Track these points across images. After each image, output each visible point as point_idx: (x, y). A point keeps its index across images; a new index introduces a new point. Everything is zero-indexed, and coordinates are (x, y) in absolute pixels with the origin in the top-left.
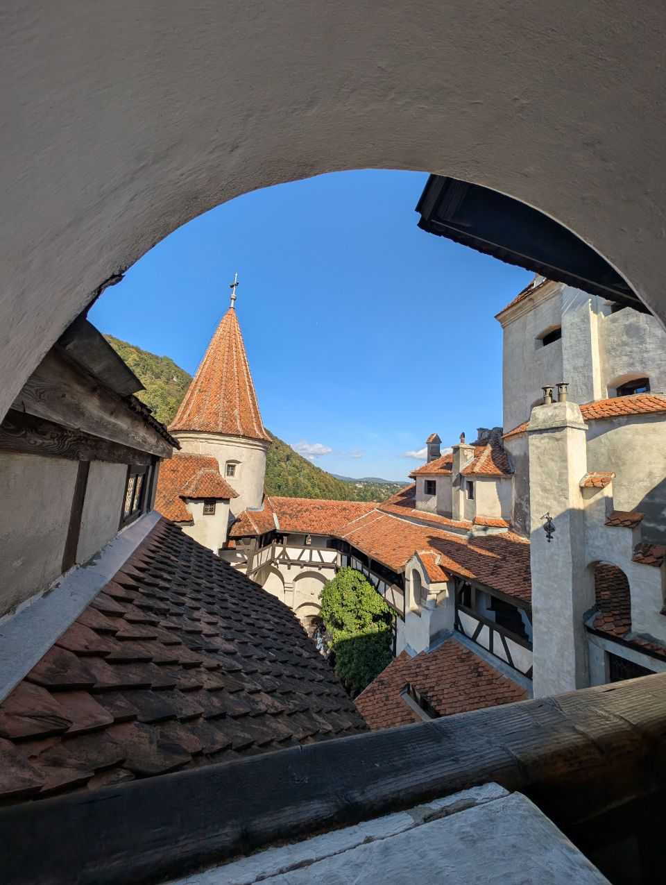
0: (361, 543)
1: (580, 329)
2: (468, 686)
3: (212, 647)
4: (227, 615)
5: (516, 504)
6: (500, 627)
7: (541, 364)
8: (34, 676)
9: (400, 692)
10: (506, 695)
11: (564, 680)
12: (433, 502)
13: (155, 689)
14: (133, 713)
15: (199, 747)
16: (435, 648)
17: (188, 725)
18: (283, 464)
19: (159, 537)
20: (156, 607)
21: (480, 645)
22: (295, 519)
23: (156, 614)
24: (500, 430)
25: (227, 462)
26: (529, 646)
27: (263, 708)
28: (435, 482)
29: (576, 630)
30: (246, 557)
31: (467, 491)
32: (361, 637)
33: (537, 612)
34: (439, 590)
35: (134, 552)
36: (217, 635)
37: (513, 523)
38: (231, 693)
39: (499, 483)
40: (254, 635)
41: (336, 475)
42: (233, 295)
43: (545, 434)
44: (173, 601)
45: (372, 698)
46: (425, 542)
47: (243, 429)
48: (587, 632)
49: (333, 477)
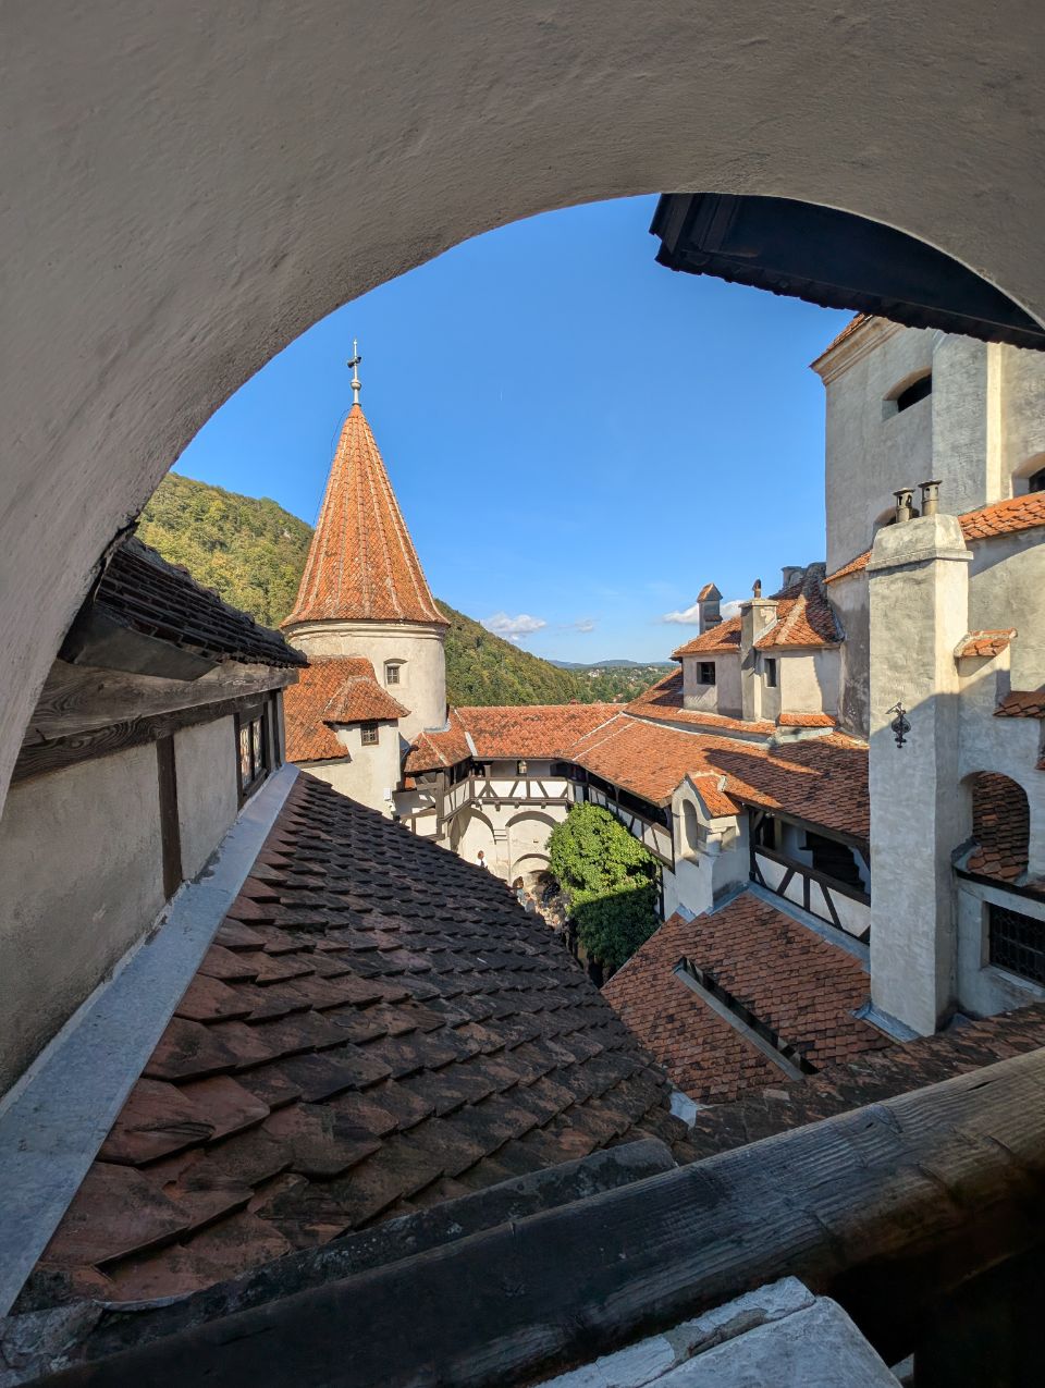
0: (603, 768)
1: (967, 373)
2: (773, 957)
3: (395, 968)
4: (412, 912)
5: (847, 689)
6: (820, 874)
7: (893, 446)
8: (155, 1069)
9: (673, 968)
10: (830, 966)
11: (917, 944)
12: (711, 695)
13: (321, 1050)
14: (294, 1094)
15: (390, 1124)
16: (721, 908)
17: (373, 1093)
18: (472, 652)
19: (300, 807)
20: (308, 922)
21: (790, 901)
22: (499, 739)
23: (310, 932)
24: (821, 568)
25: (386, 663)
26: (865, 899)
27: (474, 1047)
28: (713, 664)
29: (940, 876)
30: (434, 800)
31: (765, 675)
32: (611, 898)
33: (878, 852)
34: (724, 827)
35: (267, 841)
36: (400, 947)
37: (841, 719)
38: (427, 1033)
39: (819, 658)
40: (452, 935)
41: (556, 662)
42: (355, 381)
43: (898, 575)
44: (332, 906)
45: (634, 978)
46: (700, 757)
47: (404, 608)
48: (956, 878)
49: (552, 666)
